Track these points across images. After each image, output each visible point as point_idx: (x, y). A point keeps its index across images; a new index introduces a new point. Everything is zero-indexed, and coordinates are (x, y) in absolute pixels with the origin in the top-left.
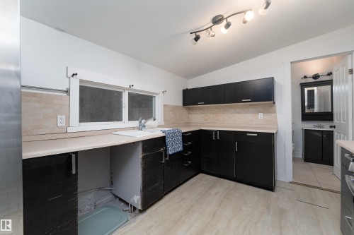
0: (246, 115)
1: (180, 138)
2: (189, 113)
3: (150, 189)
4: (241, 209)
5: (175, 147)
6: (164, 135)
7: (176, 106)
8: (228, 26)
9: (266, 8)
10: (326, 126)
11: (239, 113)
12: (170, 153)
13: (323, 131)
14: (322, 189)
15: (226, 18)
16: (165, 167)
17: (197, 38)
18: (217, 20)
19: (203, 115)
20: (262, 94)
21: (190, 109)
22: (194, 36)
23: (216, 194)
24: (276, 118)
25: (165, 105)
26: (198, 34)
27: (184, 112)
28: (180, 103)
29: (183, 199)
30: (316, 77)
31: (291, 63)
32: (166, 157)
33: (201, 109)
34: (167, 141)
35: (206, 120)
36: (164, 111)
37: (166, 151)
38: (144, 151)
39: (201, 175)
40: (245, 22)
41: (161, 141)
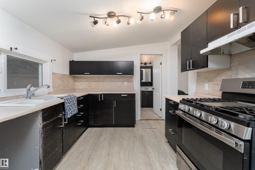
0: (117, 83)
1: (76, 102)
2: (75, 81)
3: (50, 156)
4: (123, 144)
5: (72, 110)
6: (62, 101)
7: (64, 75)
8: (119, 22)
9: (141, 20)
10: (150, 89)
11: (113, 81)
12: (69, 116)
13: (148, 91)
14: (151, 120)
15: (118, 16)
16: (64, 131)
17: (95, 23)
18: (111, 15)
19: (87, 83)
20: (128, 71)
21: (75, 78)
22: (92, 20)
23: (105, 139)
24: (133, 84)
25: (53, 73)
26: (96, 19)
27: (70, 80)
28: (67, 72)
29: (81, 152)
30: (145, 64)
31: (141, 55)
32: (65, 120)
33: (85, 78)
34: (66, 106)
35: (90, 86)
36: (53, 79)
37: (64, 115)
38: (44, 119)
39: (89, 129)
40: (128, 24)
41: (60, 107)
